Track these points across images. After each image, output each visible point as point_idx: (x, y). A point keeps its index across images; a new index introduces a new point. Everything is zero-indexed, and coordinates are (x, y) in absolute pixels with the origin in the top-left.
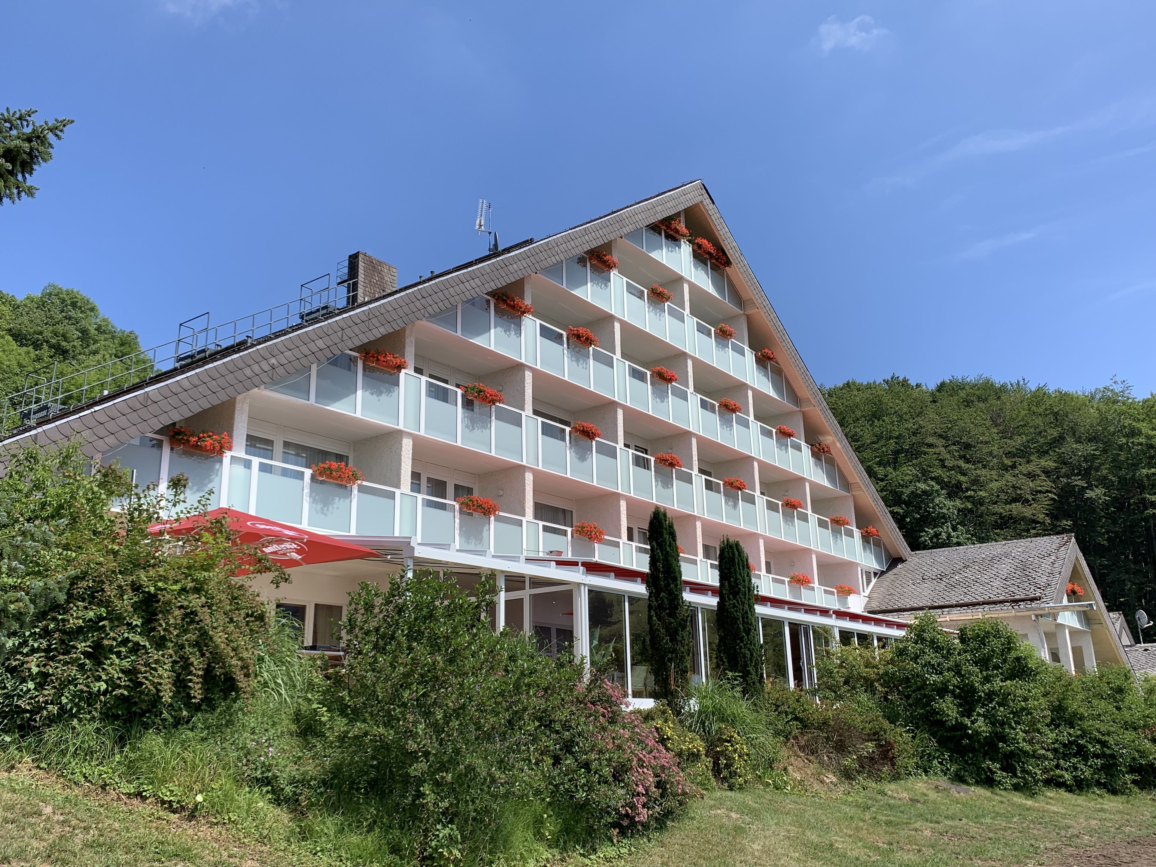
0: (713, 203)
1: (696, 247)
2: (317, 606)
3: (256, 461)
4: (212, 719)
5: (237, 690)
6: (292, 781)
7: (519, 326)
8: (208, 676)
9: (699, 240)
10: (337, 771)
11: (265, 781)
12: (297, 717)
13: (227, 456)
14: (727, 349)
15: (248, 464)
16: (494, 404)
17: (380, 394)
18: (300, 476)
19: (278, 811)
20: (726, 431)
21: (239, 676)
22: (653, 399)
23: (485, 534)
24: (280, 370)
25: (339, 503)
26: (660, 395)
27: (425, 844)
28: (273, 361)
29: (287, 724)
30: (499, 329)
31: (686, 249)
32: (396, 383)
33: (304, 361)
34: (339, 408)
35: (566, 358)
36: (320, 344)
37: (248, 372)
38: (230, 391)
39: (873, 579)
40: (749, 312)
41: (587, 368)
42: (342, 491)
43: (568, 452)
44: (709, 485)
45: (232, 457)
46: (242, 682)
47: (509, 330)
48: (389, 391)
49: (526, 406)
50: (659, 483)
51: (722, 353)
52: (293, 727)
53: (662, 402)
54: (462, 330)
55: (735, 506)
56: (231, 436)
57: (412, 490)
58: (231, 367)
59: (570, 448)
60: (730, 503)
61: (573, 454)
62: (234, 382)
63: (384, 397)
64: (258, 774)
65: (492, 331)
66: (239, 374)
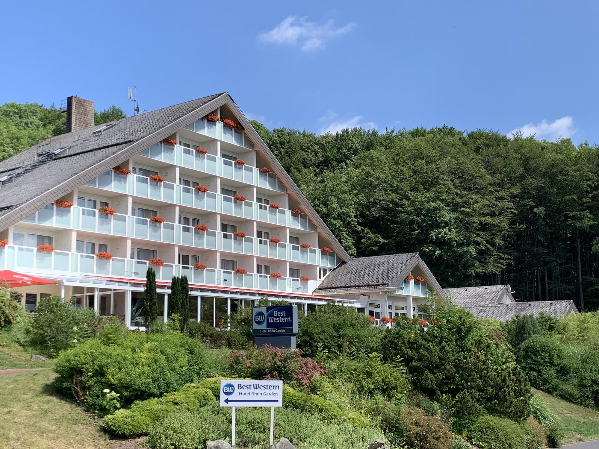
0: (234, 102)
1: (225, 124)
2: (41, 294)
3: (17, 247)
4: (6, 329)
5: (11, 323)
6: (23, 342)
7: (126, 179)
8: (5, 320)
9: (226, 121)
10: (33, 340)
11: (17, 342)
12: (26, 329)
13: (7, 246)
14: (241, 170)
15: (13, 248)
16: (112, 214)
17: (62, 216)
18: (32, 250)
19: (20, 347)
20: (238, 210)
21: (12, 320)
22: (195, 200)
23: (107, 266)
24: (24, 216)
25: (47, 259)
26: (199, 198)
27: (48, 353)
28: (21, 213)
29: (23, 330)
30: (116, 182)
31: (219, 125)
32: (69, 211)
33: (33, 211)
34: (46, 224)
35: (149, 189)
36: (38, 204)
37: (13, 218)
38: (7, 226)
39: (328, 272)
40: (256, 149)
41: (160, 192)
42: (49, 255)
43: (148, 229)
44: (225, 236)
45: (9, 246)
46: (13, 322)
47: (121, 181)
48: (66, 215)
49: (128, 212)
50: (197, 238)
51: (238, 172)
52: (25, 331)
53: (201, 201)
54: (99, 185)
55: (240, 243)
56: (7, 241)
57: (76, 252)
58: (7, 218)
59: (150, 228)
60: (237, 243)
61: (151, 230)
62: (8, 222)
63: (64, 218)
64: (16, 340)
65: (113, 183)
66: (10, 220)
